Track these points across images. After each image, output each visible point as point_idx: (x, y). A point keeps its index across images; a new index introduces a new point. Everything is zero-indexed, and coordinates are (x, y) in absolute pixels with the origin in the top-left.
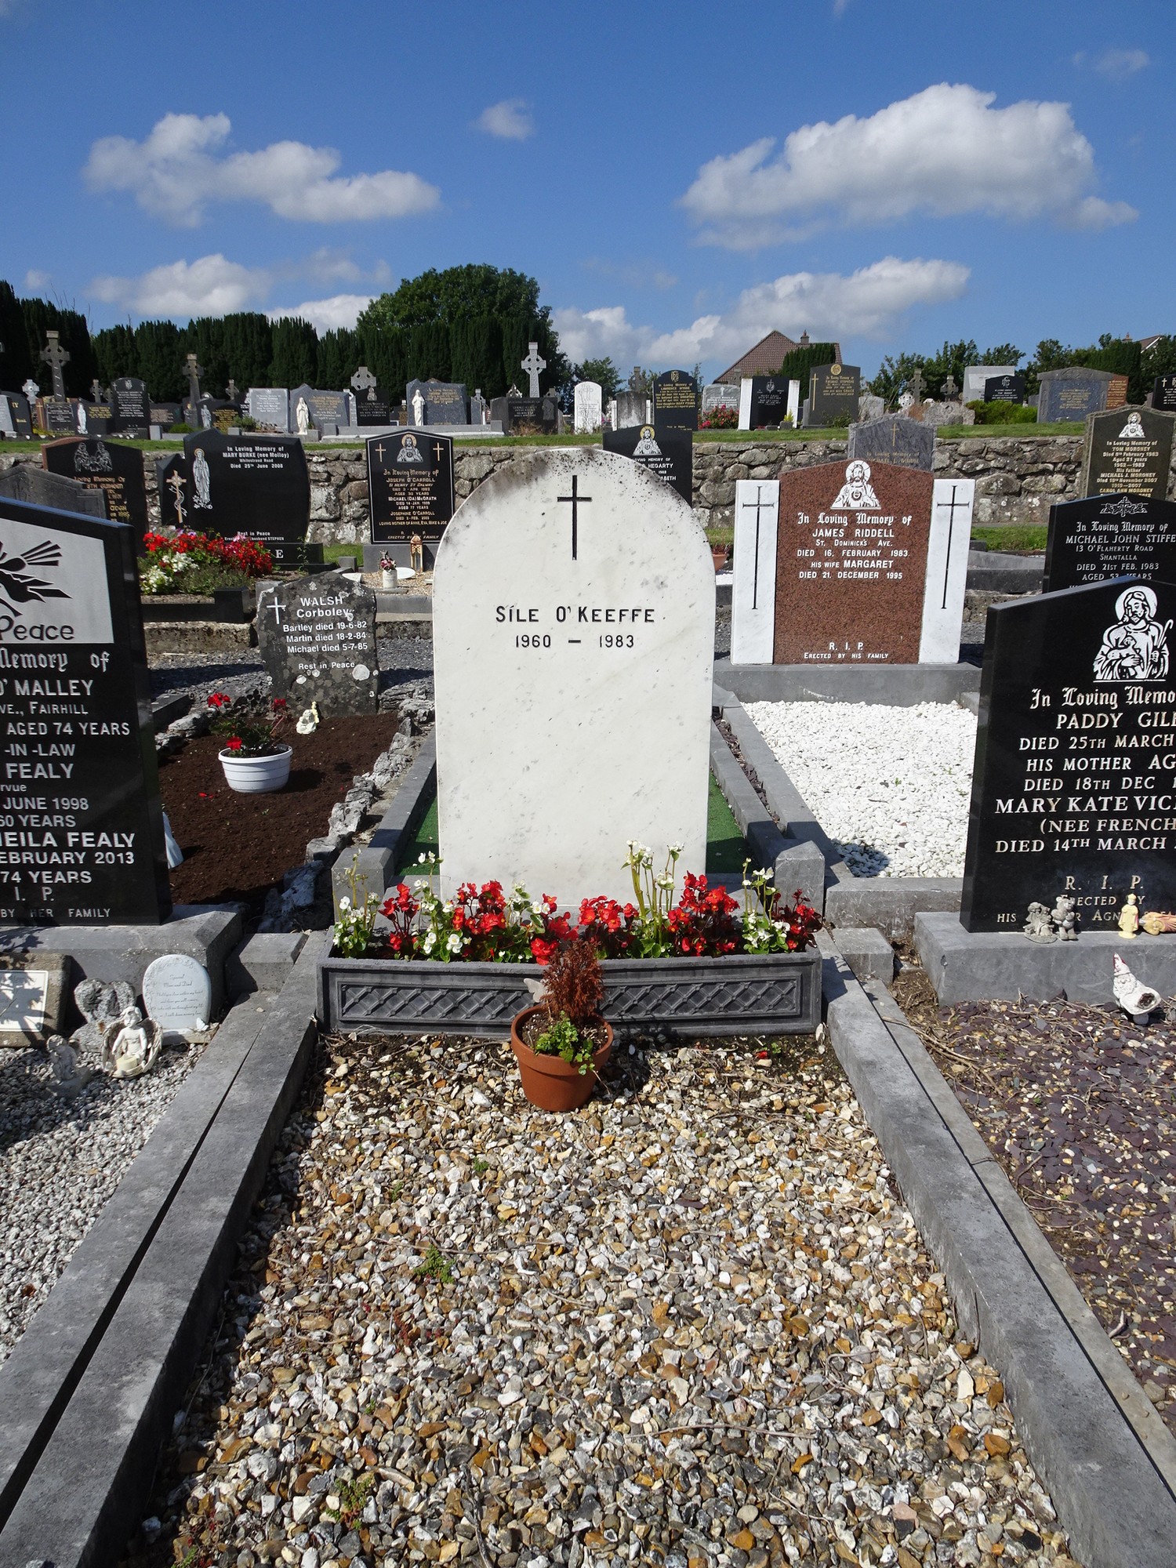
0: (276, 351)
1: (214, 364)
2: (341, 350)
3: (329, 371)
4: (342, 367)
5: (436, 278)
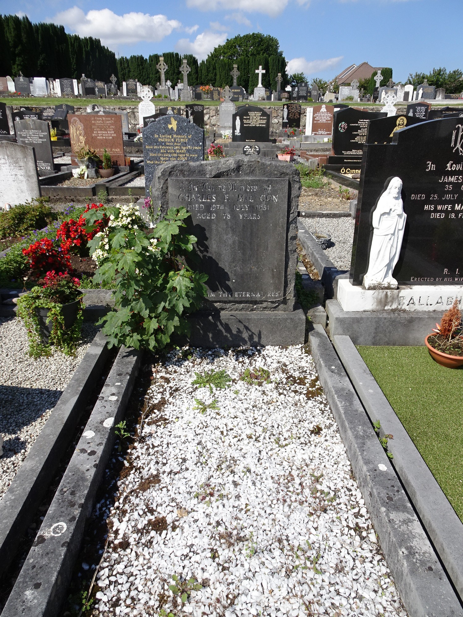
2: (208, 68)
3: (203, 77)
4: (208, 75)
5: (241, 38)
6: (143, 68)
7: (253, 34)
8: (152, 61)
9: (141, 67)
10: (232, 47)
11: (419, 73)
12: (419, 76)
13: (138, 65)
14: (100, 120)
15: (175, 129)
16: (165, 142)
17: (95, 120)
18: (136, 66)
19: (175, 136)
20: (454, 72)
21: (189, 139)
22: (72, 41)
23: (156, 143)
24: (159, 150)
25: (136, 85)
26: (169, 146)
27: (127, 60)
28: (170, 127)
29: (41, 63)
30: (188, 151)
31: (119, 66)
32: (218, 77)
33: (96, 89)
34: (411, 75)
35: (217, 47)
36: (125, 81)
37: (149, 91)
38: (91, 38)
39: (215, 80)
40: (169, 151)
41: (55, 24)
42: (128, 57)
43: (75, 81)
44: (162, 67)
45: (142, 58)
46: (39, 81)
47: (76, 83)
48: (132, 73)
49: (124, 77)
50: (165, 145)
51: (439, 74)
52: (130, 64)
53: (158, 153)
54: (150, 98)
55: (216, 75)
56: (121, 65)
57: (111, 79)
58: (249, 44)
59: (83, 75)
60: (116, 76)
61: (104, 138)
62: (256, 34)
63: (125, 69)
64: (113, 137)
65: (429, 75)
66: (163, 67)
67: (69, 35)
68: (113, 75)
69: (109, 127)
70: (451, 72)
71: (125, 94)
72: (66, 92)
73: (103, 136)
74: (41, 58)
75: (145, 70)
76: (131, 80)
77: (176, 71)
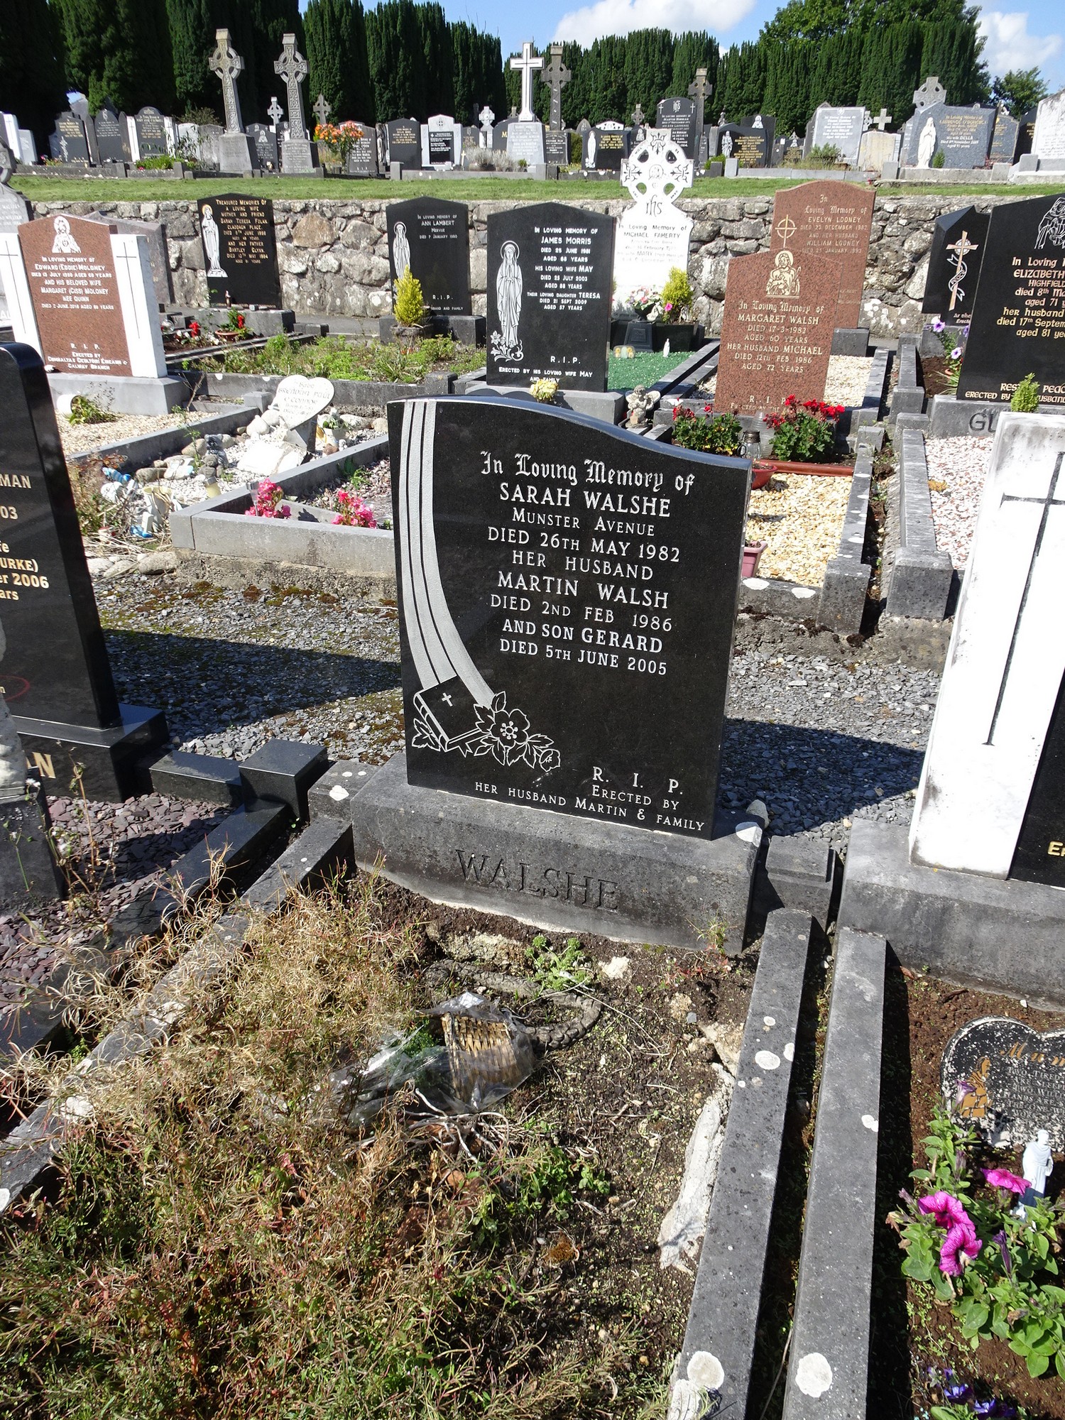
0: (676, 72)
25: (161, 126)
36: (131, 114)
66: (227, 65)
71: (135, 153)
76: (152, 111)
77: (658, 80)
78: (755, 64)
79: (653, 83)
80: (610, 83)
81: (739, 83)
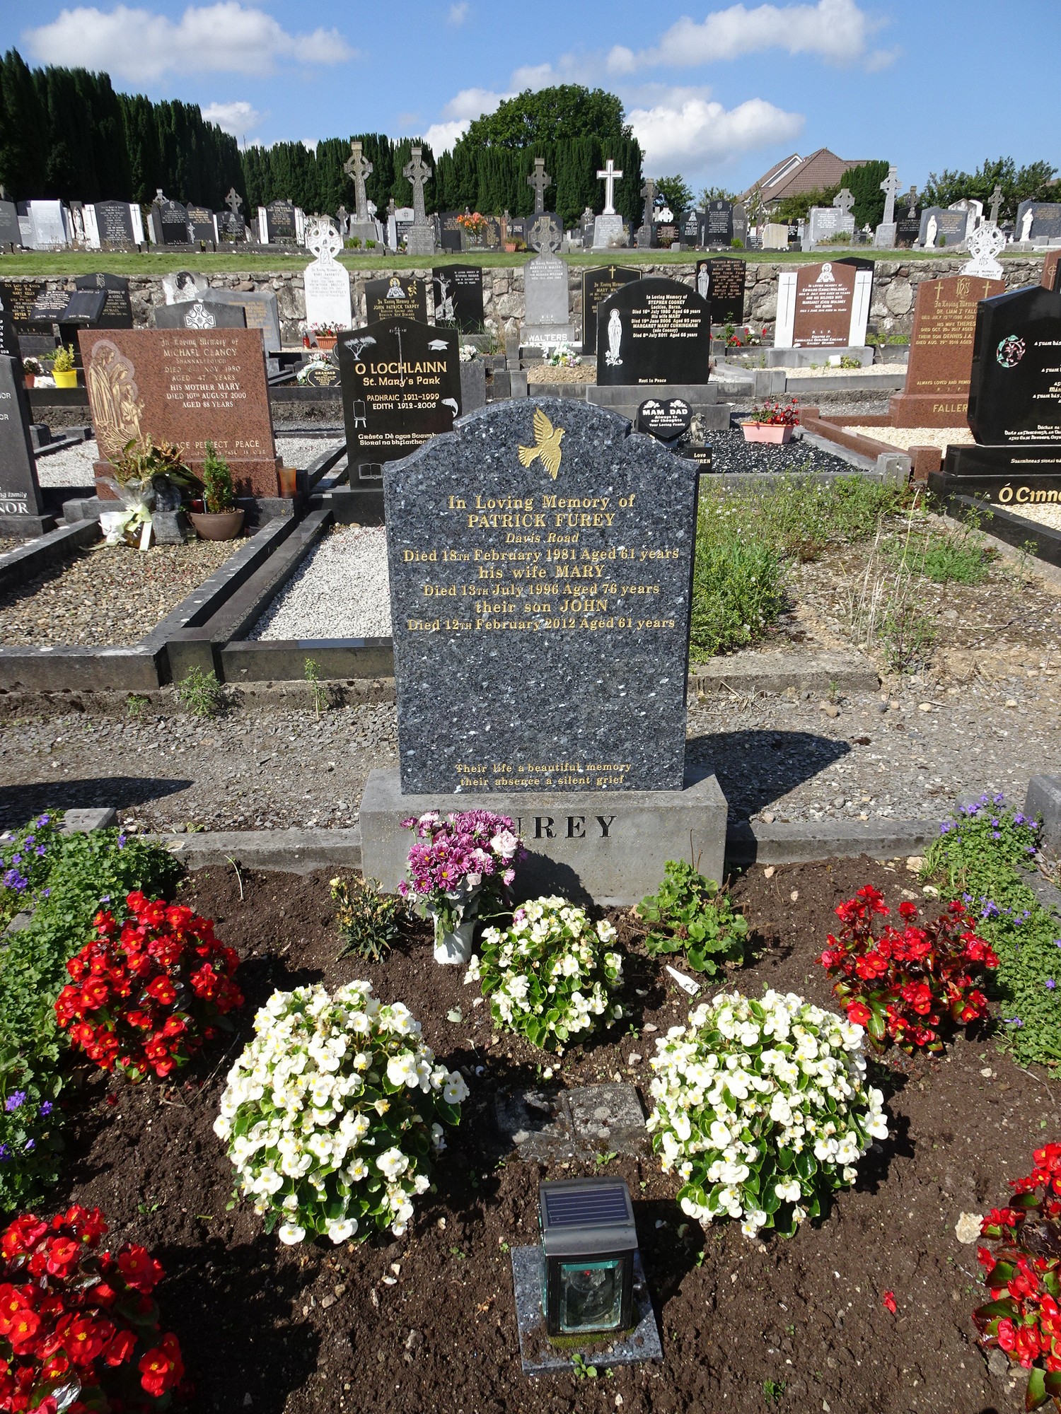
1: (343, 184)
2: (458, 170)
3: (447, 190)
4: (458, 186)
5: (533, 97)
6: (305, 173)
7: (563, 87)
8: (325, 155)
9: (298, 170)
10: (513, 119)
11: (950, 172)
12: (952, 178)
13: (293, 166)
14: (189, 347)
15: (553, 466)
16: (502, 532)
17: (172, 347)
18: (288, 169)
19: (549, 501)
20: (1034, 168)
21: (623, 514)
22: (132, 110)
23: (456, 534)
24: (472, 566)
25: (292, 216)
26: (522, 547)
27: (265, 154)
28: (527, 456)
29: (54, 165)
30: (616, 569)
31: (246, 168)
32: (482, 189)
33: (191, 228)
34: (932, 177)
35: (477, 119)
36: (261, 205)
37: (331, 233)
38: (177, 104)
39: (476, 196)
40: (517, 574)
41: (89, 70)
42: (269, 148)
43: (135, 209)
44: (359, 167)
45: (301, 148)
46: (45, 210)
47: (138, 213)
48: (277, 184)
49: (259, 193)
50: (502, 546)
51: (998, 174)
52: (272, 164)
53: (467, 581)
54: (336, 253)
55: (476, 185)
56: (252, 167)
57: (227, 200)
58: (554, 111)
59: (159, 191)
60: (241, 192)
61: (206, 405)
62: (570, 88)
63: (261, 174)
64: (236, 402)
65: (974, 175)
66: (360, 170)
67: (124, 97)
68: (233, 191)
69: (222, 368)
70: (1027, 168)
71: (264, 239)
72: (112, 237)
73: (202, 401)
74: (54, 152)
75: (309, 178)
76: (280, 203)
77: (382, 178)
78: (467, 167)
79: (378, 181)
80: (340, 180)
81: (455, 183)
